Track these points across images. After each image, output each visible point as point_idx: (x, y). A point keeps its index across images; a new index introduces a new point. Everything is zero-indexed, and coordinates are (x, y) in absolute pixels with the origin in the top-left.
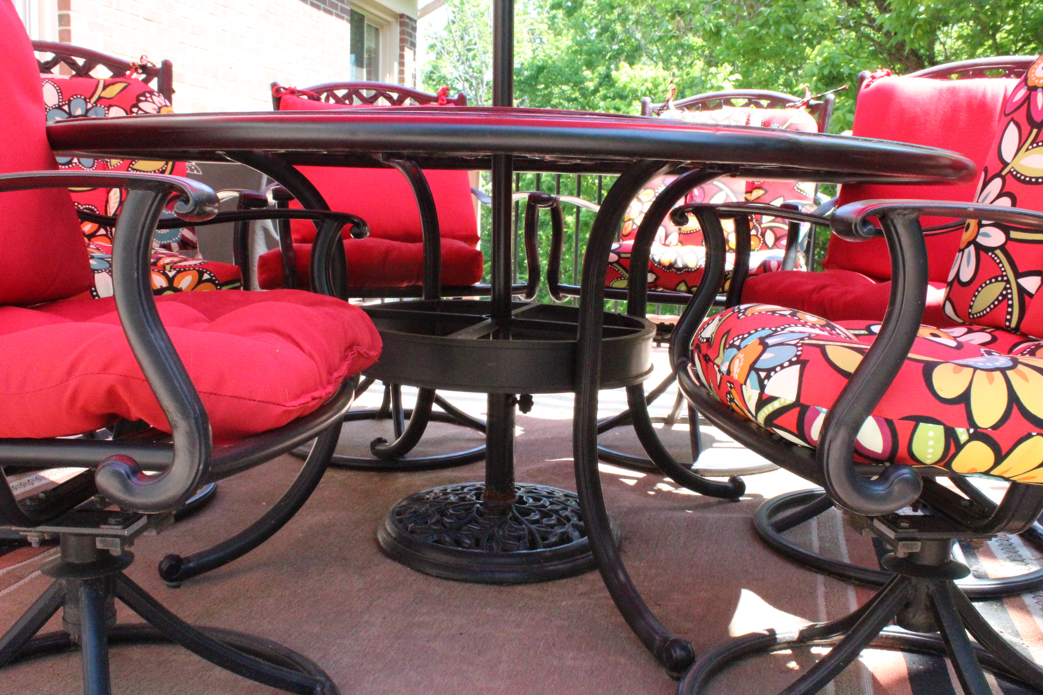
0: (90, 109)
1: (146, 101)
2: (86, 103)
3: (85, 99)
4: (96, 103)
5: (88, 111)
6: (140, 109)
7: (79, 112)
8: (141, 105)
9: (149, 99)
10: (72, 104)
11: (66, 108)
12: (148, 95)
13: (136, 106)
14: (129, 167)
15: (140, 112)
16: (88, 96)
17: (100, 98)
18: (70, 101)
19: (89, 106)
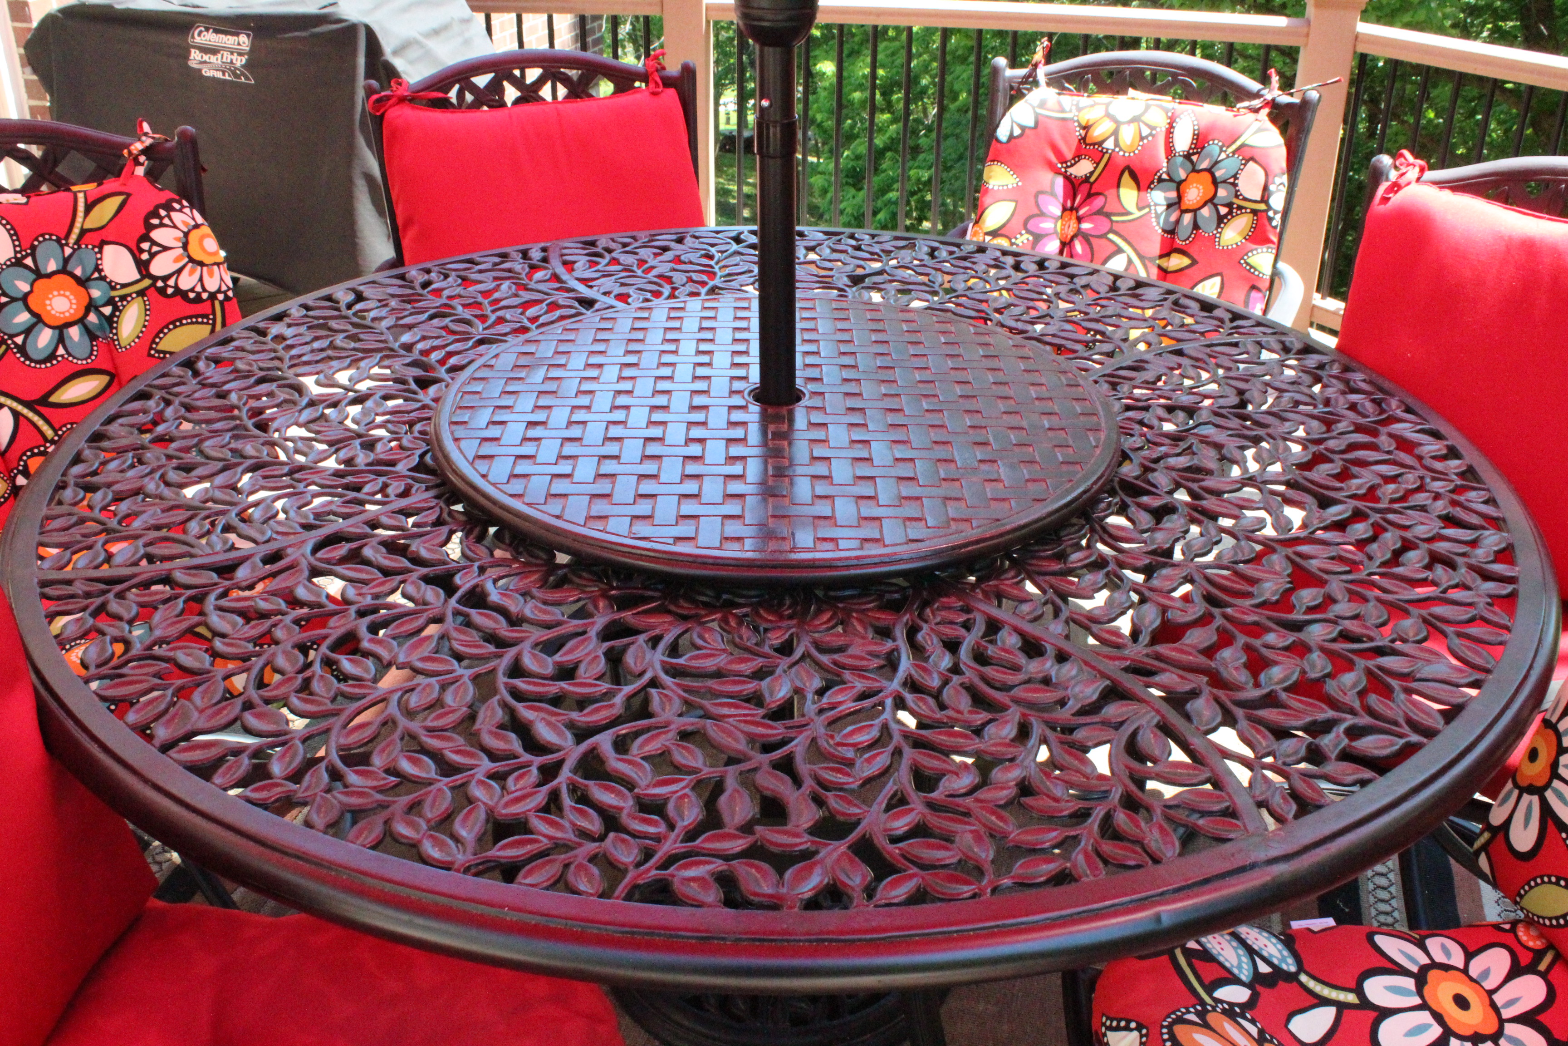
0: (71, 256)
1: (162, 225)
2: (62, 246)
3: (58, 241)
4: (78, 242)
5: (66, 261)
6: (154, 243)
7: (52, 266)
8: (155, 235)
9: (166, 221)
10: (39, 252)
11: (29, 261)
12: (163, 213)
13: (146, 238)
14: (151, 348)
15: (155, 249)
16: (62, 235)
17: (83, 232)
18: (33, 248)
19: (68, 251)
